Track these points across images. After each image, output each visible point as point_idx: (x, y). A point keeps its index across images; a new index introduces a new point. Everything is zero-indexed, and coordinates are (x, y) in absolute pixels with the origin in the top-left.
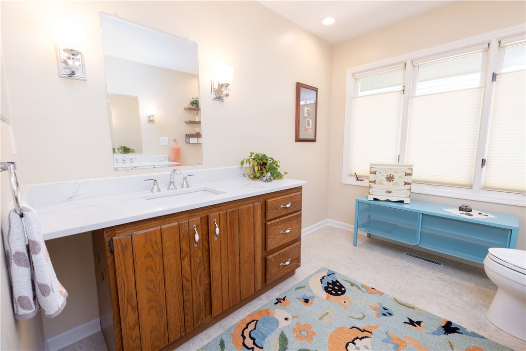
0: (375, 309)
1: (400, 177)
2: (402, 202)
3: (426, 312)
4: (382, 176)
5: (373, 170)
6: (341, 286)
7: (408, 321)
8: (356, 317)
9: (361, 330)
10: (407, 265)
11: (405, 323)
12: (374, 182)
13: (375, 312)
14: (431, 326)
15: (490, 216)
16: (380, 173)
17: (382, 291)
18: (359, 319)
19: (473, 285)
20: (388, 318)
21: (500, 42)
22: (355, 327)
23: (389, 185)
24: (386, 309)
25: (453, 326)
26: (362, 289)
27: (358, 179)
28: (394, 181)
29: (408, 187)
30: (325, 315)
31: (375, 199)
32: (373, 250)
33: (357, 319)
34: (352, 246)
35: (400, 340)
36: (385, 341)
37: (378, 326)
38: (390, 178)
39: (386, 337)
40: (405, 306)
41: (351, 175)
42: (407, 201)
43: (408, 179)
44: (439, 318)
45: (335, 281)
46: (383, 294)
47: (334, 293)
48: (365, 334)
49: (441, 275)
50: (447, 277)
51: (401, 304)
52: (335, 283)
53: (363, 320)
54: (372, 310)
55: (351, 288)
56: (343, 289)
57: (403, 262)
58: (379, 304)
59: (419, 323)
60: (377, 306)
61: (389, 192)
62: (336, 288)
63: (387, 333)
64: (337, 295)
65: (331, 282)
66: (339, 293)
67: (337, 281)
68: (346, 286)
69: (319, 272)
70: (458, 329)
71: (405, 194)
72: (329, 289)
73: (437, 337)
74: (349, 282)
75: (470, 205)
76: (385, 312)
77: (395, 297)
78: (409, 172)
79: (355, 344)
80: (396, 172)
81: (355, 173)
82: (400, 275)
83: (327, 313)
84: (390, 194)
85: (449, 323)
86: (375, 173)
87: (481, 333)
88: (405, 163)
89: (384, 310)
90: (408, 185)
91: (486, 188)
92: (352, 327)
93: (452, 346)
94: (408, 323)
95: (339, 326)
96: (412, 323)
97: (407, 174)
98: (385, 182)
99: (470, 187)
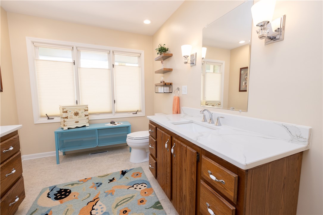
0: (93, 187)
1: (82, 113)
2: (84, 126)
3: (113, 173)
4: (72, 113)
5: (65, 110)
6: (66, 190)
7: (110, 181)
8: (86, 197)
9: (93, 201)
10: (94, 159)
11: (109, 183)
12: (67, 118)
13: (94, 188)
14: (118, 177)
15: (121, 123)
16: (70, 111)
17: (90, 177)
18: (88, 197)
19: (121, 154)
20: (101, 186)
21: (113, 52)
22: (89, 202)
23: (77, 118)
24: (98, 183)
25: (124, 171)
26: (80, 183)
27: (49, 118)
28: (79, 115)
29: (87, 117)
30: (67, 211)
31: (68, 129)
32: (72, 161)
33: (87, 198)
34: (56, 165)
35: (111, 190)
36: (106, 196)
37: (99, 193)
38: (76, 114)
39: (105, 194)
40: (104, 176)
41: (42, 117)
42: (87, 125)
43: (86, 113)
44: (119, 172)
45: (59, 190)
46: (92, 178)
47: (64, 196)
48: (96, 201)
49: (109, 156)
50: (112, 155)
51: (102, 177)
52: (60, 191)
53: (91, 196)
54: (92, 189)
55: (73, 186)
56: (69, 191)
57: (91, 158)
58: (93, 183)
59: (113, 179)
60: (93, 185)
61: (77, 122)
62: (63, 193)
63: (105, 192)
64: (66, 196)
65: (57, 193)
66: (68, 194)
67: (61, 189)
68: (69, 187)
69: (42, 193)
70: (126, 171)
71: (86, 121)
72: (58, 197)
73: (122, 179)
74: (69, 185)
75: (114, 120)
76: (98, 185)
77: (98, 175)
78: (87, 109)
79: (94, 209)
80: (79, 110)
81: (46, 115)
82: (94, 165)
83: (68, 210)
84: (78, 123)
85: (122, 171)
86: (66, 112)
87: (132, 168)
88: (81, 104)
89: (97, 184)
90: (87, 116)
91: (117, 112)
92: (88, 204)
93: (127, 178)
94: (110, 182)
95: (80, 209)
96: (111, 181)
97: (85, 110)
98: (74, 117)
99: (111, 113)
